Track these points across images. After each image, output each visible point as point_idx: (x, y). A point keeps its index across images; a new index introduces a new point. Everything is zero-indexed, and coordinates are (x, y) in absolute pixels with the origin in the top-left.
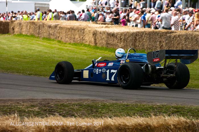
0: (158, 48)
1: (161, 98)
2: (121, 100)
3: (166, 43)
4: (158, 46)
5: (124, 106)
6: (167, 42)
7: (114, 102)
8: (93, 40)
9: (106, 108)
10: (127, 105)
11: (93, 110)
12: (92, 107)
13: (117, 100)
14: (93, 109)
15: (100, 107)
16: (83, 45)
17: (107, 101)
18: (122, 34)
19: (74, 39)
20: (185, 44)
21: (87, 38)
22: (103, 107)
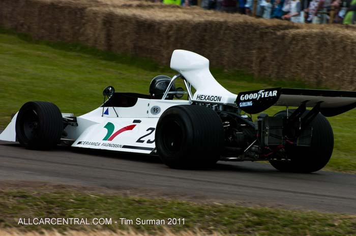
0: (253, 65)
1: (227, 188)
2: (128, 189)
3: (274, 53)
4: (254, 59)
5: (131, 204)
6: (275, 50)
7: (111, 192)
8: (102, 36)
9: (86, 206)
10: (139, 202)
11: (53, 210)
12: (52, 203)
13: (118, 188)
14: (53, 208)
15: (72, 203)
16: (78, 48)
17: (92, 189)
18: (171, 25)
19: (59, 31)
20: (318, 57)
21: (89, 31)
22: (78, 204)
